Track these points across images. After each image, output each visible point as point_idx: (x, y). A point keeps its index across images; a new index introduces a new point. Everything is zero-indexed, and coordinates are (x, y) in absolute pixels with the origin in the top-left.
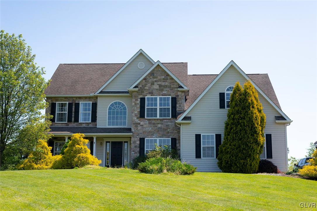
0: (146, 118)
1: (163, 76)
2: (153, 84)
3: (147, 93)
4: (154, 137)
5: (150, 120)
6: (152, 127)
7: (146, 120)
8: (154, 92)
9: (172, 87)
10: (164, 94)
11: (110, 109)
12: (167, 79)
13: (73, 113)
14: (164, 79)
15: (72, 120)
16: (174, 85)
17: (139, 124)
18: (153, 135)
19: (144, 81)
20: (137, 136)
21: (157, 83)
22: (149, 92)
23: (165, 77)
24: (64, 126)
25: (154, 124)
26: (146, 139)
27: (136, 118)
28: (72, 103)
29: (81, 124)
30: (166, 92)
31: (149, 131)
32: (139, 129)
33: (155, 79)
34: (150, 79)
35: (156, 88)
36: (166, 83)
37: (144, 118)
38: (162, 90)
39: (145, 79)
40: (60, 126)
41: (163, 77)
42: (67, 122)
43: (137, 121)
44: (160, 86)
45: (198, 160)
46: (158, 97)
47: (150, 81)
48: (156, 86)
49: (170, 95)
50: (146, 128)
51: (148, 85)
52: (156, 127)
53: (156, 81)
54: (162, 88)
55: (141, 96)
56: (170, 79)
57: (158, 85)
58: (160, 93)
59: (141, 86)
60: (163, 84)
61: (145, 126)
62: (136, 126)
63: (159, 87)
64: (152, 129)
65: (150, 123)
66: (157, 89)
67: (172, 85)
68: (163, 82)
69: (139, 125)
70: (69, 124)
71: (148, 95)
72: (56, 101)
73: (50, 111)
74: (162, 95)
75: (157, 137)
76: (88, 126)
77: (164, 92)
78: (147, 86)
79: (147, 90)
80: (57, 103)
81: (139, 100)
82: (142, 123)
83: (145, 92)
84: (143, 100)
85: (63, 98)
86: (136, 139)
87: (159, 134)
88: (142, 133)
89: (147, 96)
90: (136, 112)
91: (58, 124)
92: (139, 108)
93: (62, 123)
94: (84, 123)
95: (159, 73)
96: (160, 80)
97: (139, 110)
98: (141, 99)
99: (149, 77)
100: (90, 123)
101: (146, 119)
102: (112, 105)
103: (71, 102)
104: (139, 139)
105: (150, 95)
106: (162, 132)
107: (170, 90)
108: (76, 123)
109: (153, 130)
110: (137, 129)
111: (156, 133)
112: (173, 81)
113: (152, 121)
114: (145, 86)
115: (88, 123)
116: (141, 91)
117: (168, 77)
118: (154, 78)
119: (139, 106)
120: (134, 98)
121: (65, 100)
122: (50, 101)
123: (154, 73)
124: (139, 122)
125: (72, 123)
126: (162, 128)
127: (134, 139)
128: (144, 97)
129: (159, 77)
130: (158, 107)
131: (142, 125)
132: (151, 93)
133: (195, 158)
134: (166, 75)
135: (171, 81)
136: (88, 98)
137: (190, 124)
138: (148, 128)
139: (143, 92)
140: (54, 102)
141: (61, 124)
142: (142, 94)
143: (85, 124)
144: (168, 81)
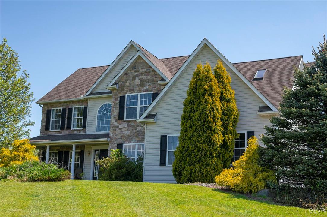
0: (125, 119)
1: (145, 68)
2: (134, 79)
3: (127, 90)
4: (133, 142)
5: (129, 121)
6: (131, 130)
7: (125, 123)
8: (135, 88)
9: (154, 80)
10: (145, 89)
11: (100, 112)
12: (150, 72)
13: (66, 120)
14: (146, 72)
15: (64, 128)
16: (157, 78)
17: (118, 127)
18: (131, 139)
19: (125, 76)
20: (115, 142)
21: (138, 77)
22: (130, 89)
23: (147, 69)
24: (57, 134)
25: (133, 126)
26: (124, 144)
27: (114, 121)
28: (66, 109)
29: (73, 131)
30: (147, 87)
31: (128, 135)
32: (117, 133)
33: (136, 73)
34: (132, 73)
35: (137, 83)
36: (148, 76)
37: (123, 120)
38: (144, 85)
39: (126, 74)
40: (53, 134)
41: (145, 70)
42: (60, 130)
43: (116, 124)
44: (142, 80)
45: (163, 168)
46: (139, 94)
47: (131, 75)
48: (137, 82)
49: (151, 91)
50: (125, 132)
51: (129, 80)
52: (136, 130)
53: (137, 75)
54: (143, 83)
55: (121, 95)
56: (153, 72)
57: (139, 79)
58: (140, 89)
59: (121, 83)
60: (145, 77)
61: (123, 129)
62: (114, 130)
63: (140, 82)
64: (131, 132)
65: (129, 126)
66: (138, 85)
67: (154, 79)
68: (145, 75)
69: (117, 129)
70: (62, 132)
71: (128, 92)
72: (51, 108)
73: (46, 118)
74: (144, 92)
75: (136, 142)
76: (79, 133)
77: (145, 88)
78: (128, 82)
79: (128, 86)
80: (52, 109)
81: (119, 99)
82: (120, 126)
83: (126, 89)
84: (122, 99)
85: (58, 104)
86: (114, 145)
87: (139, 138)
88: (120, 138)
89: (127, 94)
90: (115, 114)
91: (52, 133)
92: (118, 109)
93: (56, 131)
94: (75, 130)
95: (141, 65)
96: (141, 74)
97: (118, 111)
98: (121, 97)
99: (130, 71)
100: (82, 130)
101: (125, 121)
102: (102, 108)
103: (64, 108)
104: (116, 145)
105: (131, 92)
106: (141, 136)
107: (152, 84)
108: (68, 131)
109: (132, 134)
110: (116, 133)
111: (135, 137)
112: (156, 73)
113: (131, 123)
114: (126, 82)
115: (79, 130)
116: (122, 88)
117: (151, 69)
118: (136, 71)
119: (118, 106)
120: (114, 97)
121: (60, 105)
122: (46, 108)
123: (136, 66)
124: (118, 125)
125: (65, 130)
126: (141, 131)
127: (112, 145)
128: (124, 95)
129: (141, 70)
130: (139, 106)
131: (121, 129)
132: (132, 90)
133: (159, 166)
134: (148, 67)
135: (153, 73)
136: (81, 102)
137: (156, 124)
138: (127, 132)
139: (123, 89)
140: (50, 109)
141: (54, 133)
142: (122, 92)
143: (77, 131)
144: (150, 73)
